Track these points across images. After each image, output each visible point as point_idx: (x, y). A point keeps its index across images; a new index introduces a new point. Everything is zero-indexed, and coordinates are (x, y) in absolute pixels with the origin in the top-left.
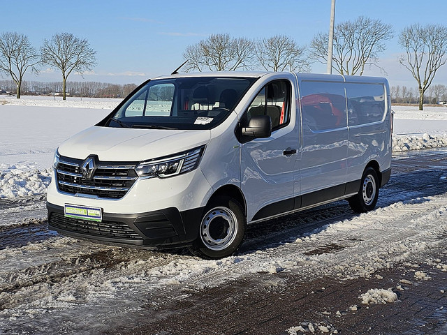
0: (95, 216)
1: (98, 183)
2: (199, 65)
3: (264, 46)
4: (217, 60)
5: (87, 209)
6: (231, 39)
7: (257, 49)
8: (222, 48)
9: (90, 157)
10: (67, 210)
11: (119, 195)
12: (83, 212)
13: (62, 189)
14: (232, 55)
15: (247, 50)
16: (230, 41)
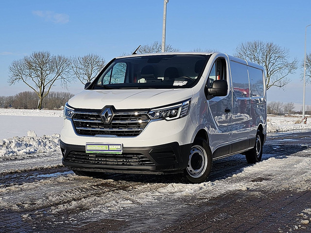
0: (116, 149)
1: (115, 126)
2: (24, 77)
3: (79, 62)
4: (39, 73)
5: (109, 145)
6: (51, 56)
7: (73, 65)
8: (44, 63)
9: (107, 107)
10: (88, 148)
11: (136, 134)
12: (105, 148)
13: (80, 133)
14: (51, 69)
15: (65, 65)
16: (50, 57)
